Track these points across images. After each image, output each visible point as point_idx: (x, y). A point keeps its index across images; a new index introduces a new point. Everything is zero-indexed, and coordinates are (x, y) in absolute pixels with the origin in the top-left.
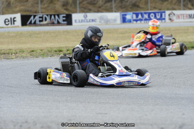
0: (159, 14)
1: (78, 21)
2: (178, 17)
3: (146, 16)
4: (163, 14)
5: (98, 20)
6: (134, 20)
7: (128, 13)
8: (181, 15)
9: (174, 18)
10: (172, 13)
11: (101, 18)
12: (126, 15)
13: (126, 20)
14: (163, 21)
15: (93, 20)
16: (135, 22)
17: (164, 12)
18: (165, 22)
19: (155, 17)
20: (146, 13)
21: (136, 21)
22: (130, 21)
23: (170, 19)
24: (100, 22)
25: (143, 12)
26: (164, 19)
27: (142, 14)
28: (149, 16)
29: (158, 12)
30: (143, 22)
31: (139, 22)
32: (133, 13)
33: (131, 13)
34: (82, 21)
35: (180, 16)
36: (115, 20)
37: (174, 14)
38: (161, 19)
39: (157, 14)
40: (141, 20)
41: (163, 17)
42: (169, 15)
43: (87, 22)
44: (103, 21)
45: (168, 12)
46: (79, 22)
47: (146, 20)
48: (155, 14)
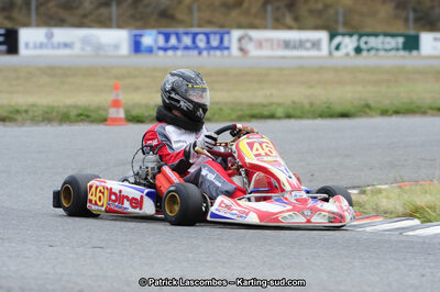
0: (218, 37)
1: (31, 45)
2: (260, 45)
3: (187, 40)
4: (226, 38)
5: (78, 46)
6: (160, 48)
7: (148, 31)
8: (267, 40)
9: (250, 47)
10: (246, 35)
11: (85, 41)
12: (141, 36)
13: (143, 48)
14: (226, 52)
15: (66, 45)
16: (161, 53)
17: (228, 33)
18: (230, 55)
19: (208, 42)
20: (187, 34)
21: (165, 49)
22: (150, 50)
23: (241, 49)
24: (83, 49)
25: (181, 30)
26: (228, 48)
27: (177, 35)
28: (194, 41)
29: (215, 33)
30: (179, 53)
31: (170, 53)
32: (159, 33)
33: (154, 32)
34: (41, 46)
35: (264, 44)
36: (117, 47)
37: (251, 39)
38: (221, 47)
39: (212, 37)
40: (174, 48)
41: (226, 43)
42: (240, 40)
43: (53, 47)
44: (88, 49)
45: (236, 34)
46: (35, 47)
47: (187, 48)
48: (207, 35)
